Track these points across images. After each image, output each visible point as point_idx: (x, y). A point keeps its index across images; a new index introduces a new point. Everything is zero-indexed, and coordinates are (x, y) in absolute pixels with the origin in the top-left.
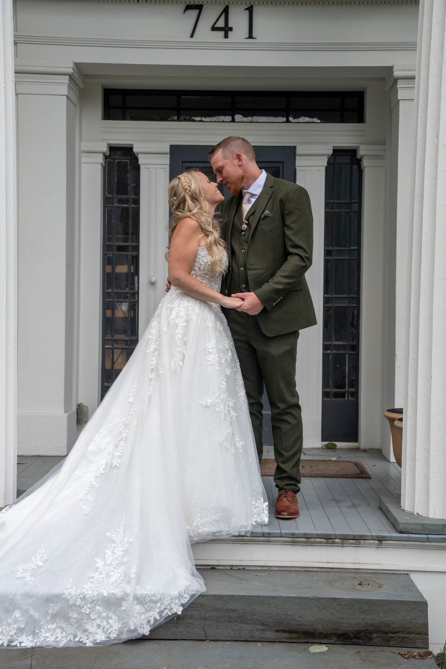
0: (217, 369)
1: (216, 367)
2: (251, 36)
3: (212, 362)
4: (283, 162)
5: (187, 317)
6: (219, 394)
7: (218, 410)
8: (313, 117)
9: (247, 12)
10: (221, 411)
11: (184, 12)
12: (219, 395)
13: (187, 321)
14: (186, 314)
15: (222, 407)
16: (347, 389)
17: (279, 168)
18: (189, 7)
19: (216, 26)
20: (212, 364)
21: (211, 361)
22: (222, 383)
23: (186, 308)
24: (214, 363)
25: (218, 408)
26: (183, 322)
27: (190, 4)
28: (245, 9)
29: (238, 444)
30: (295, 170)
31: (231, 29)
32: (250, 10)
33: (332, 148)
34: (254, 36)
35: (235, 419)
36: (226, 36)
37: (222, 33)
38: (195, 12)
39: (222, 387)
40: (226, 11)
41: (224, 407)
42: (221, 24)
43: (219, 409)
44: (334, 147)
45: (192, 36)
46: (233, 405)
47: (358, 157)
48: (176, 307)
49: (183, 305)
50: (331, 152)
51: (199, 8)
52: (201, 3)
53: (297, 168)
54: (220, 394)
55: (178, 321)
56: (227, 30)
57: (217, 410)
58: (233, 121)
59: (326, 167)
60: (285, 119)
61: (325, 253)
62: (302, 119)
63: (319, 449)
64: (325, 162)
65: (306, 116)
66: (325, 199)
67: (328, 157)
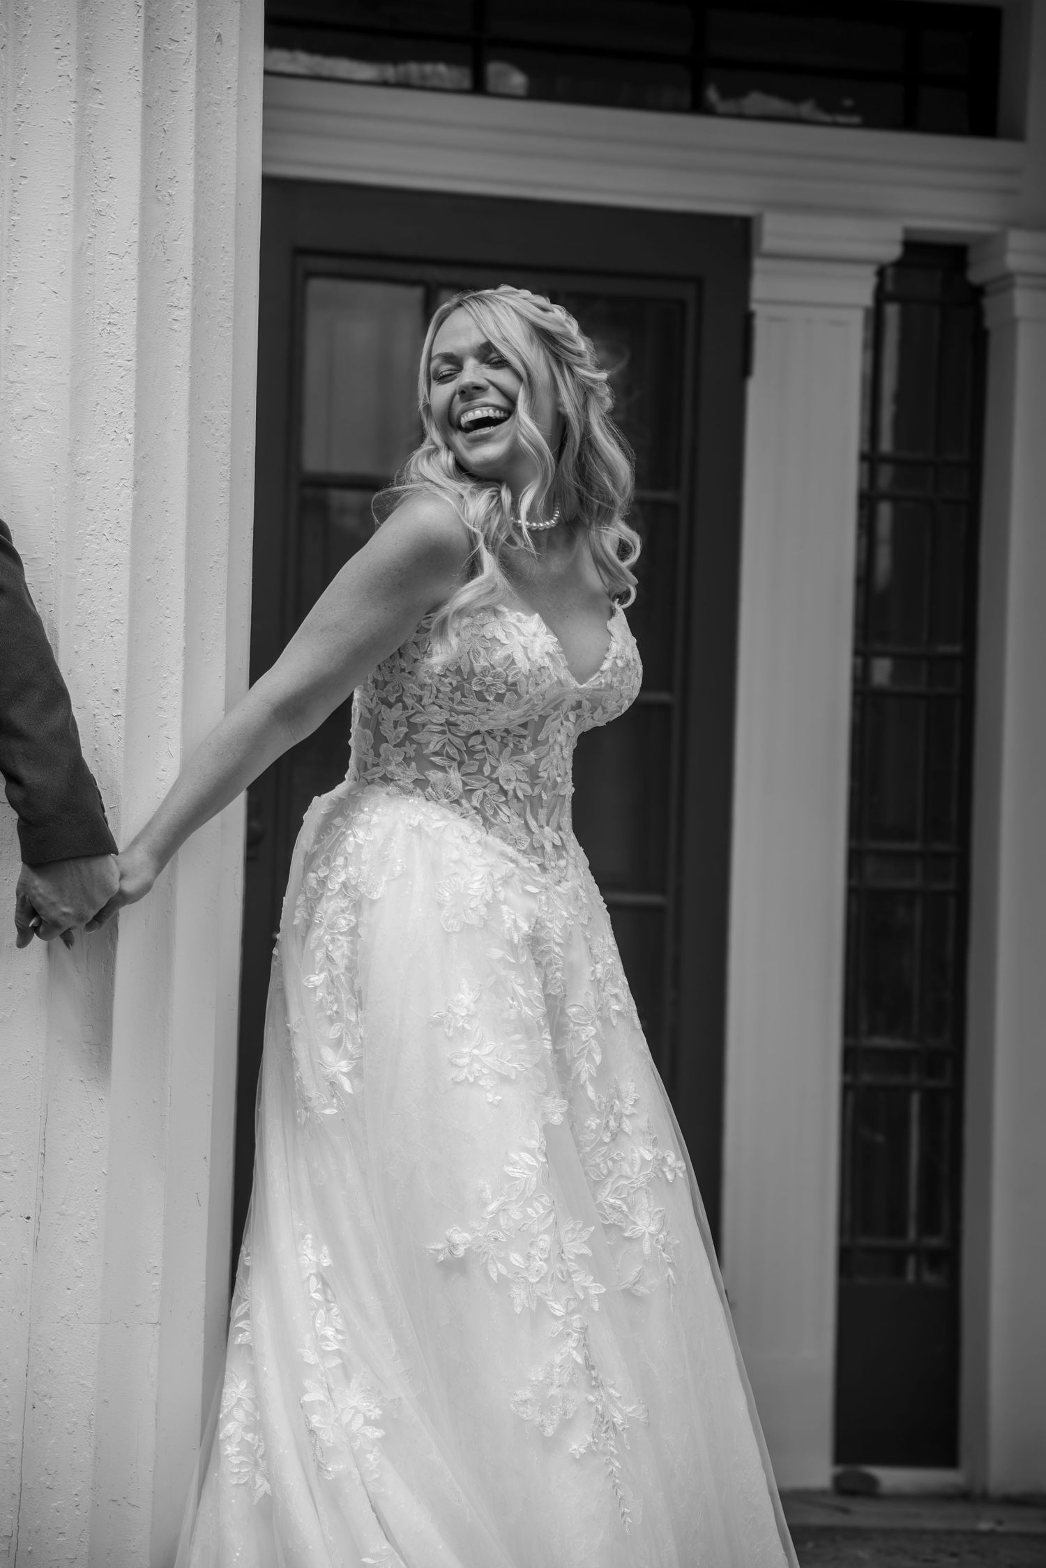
0: (490, 1100)
1: (488, 1094)
3: (471, 1073)
4: (698, 281)
6: (504, 1204)
7: (500, 1275)
8: (796, 98)
10: (510, 1276)
12: (503, 1209)
15: (516, 1259)
16: (912, 1233)
17: (682, 303)
20: (472, 1080)
21: (466, 1070)
22: (517, 1158)
24: (476, 1078)
25: (499, 1265)
29: (616, 1414)
30: (748, 319)
33: (898, 235)
35: (597, 1309)
39: (517, 1175)
43: (504, 1271)
44: (907, 231)
46: (586, 1250)
47: (975, 275)
50: (893, 252)
53: (754, 306)
54: (505, 1207)
57: (494, 1276)
58: (479, 87)
59: (867, 311)
60: (686, 98)
61: (855, 668)
62: (756, 101)
63: (823, 1492)
64: (862, 291)
65: (769, 91)
66: (862, 441)
67: (881, 273)
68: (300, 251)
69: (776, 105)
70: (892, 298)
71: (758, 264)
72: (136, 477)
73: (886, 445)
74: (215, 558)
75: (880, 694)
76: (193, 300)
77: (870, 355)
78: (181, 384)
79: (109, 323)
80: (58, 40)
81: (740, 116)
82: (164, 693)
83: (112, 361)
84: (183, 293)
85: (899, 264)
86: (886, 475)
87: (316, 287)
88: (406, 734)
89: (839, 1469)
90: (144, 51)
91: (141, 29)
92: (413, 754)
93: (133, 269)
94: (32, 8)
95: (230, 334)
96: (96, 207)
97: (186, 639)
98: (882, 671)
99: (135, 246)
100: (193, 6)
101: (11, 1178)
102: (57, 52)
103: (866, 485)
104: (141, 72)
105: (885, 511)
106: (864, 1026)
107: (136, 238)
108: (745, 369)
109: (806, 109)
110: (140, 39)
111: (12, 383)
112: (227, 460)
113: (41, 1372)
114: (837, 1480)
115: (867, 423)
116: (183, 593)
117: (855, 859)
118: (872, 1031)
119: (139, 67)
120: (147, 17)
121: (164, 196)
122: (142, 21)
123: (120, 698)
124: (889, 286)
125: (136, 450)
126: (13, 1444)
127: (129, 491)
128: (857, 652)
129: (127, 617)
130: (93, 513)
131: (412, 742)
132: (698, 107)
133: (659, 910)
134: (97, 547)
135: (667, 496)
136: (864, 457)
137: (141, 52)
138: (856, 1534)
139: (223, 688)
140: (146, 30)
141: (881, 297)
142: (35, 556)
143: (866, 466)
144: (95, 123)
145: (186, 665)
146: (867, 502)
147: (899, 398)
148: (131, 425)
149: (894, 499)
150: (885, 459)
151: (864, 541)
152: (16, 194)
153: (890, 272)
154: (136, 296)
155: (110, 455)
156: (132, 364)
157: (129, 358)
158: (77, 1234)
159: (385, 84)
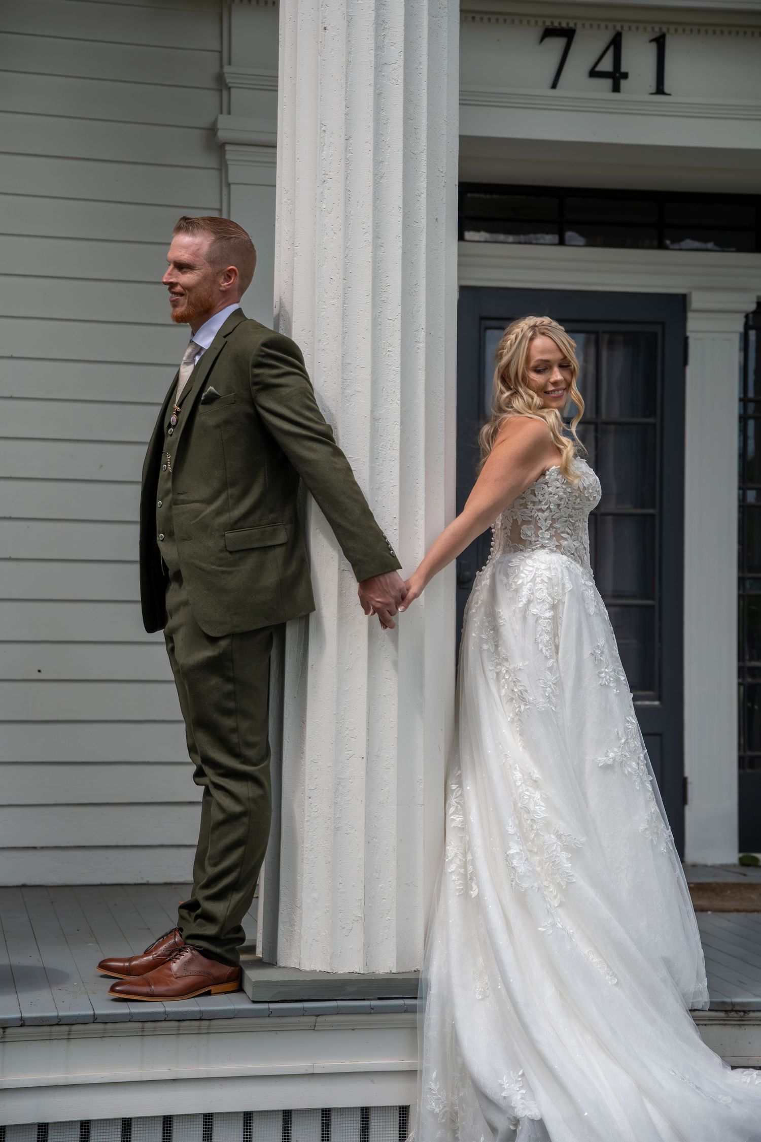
0: (615, 693)
1: (614, 690)
2: (660, 89)
3: (606, 681)
4: (663, 324)
5: (553, 599)
6: (627, 739)
7: (628, 772)
8: (706, 241)
9: (653, 47)
10: (633, 772)
11: (541, 41)
12: (626, 743)
13: (554, 607)
14: (550, 595)
15: (634, 764)
17: (656, 334)
18: (549, 33)
19: (598, 69)
21: (604, 679)
22: (628, 719)
23: (547, 583)
24: (609, 683)
25: (628, 767)
26: (546, 610)
27: (551, 27)
28: (651, 41)
30: (686, 339)
31: (625, 76)
32: (660, 42)
34: (666, 90)
36: (616, 88)
37: (608, 83)
38: (560, 43)
39: (629, 727)
40: (616, 43)
41: (638, 764)
42: (606, 65)
43: (630, 770)
44: (758, 297)
45: (554, 86)
48: (527, 583)
49: (540, 579)
50: (752, 307)
51: (568, 34)
52: (572, 25)
53: (688, 334)
54: (628, 741)
55: (538, 609)
56: (617, 77)
58: (562, 242)
59: (741, 334)
60: (655, 243)
61: (739, 495)
62: (688, 243)
63: (734, 865)
64: (739, 325)
65: (694, 238)
66: (740, 393)
67: (747, 316)
68: (482, 318)
69: (696, 244)
70: (752, 328)
71: (690, 315)
72: (401, 420)
73: (751, 394)
74: (439, 456)
75: (751, 506)
76: (426, 338)
77: (742, 355)
78: (421, 376)
79: (389, 351)
80: (364, 225)
81: (681, 249)
82: (417, 518)
83: (390, 368)
84: (422, 335)
85: (754, 312)
86: (751, 407)
87: (490, 333)
88: (551, 525)
89: (741, 855)
90: (403, 227)
91: (401, 218)
92: (554, 533)
93: (399, 326)
94: (352, 212)
95: (443, 353)
96: (382, 299)
97: (426, 494)
98: (751, 496)
99: (400, 315)
100: (425, 206)
101: (354, 740)
102: (364, 230)
103: (742, 412)
104: (401, 237)
105: (751, 424)
106: (747, 657)
107: (400, 312)
108: (685, 362)
109: (710, 245)
110: (401, 222)
111: (346, 380)
112: (443, 411)
113: (372, 827)
114: (741, 860)
115: (742, 386)
116: (424, 472)
117: (741, 581)
118: (751, 659)
119: (401, 235)
120: (404, 212)
121: (412, 292)
122: (401, 215)
123: (397, 521)
124: (751, 323)
125: (401, 408)
126: (361, 859)
127: (399, 427)
128: (740, 488)
129: (398, 484)
130: (382, 437)
131: (553, 527)
132: (661, 246)
133: (652, 607)
134: (385, 453)
135: (651, 420)
136: (740, 400)
137: (401, 228)
138: (750, 887)
139: (444, 515)
140: (403, 218)
141: (747, 327)
142: (357, 458)
143: (742, 403)
144: (381, 261)
145: (426, 505)
146: (743, 419)
147: (756, 372)
148: (399, 397)
149: (756, 418)
150: (751, 400)
151: (742, 438)
152: (346, 295)
153: (751, 316)
154: (400, 338)
155: (390, 410)
156: (399, 369)
157: (397, 366)
158: (385, 765)
159: (520, 243)
